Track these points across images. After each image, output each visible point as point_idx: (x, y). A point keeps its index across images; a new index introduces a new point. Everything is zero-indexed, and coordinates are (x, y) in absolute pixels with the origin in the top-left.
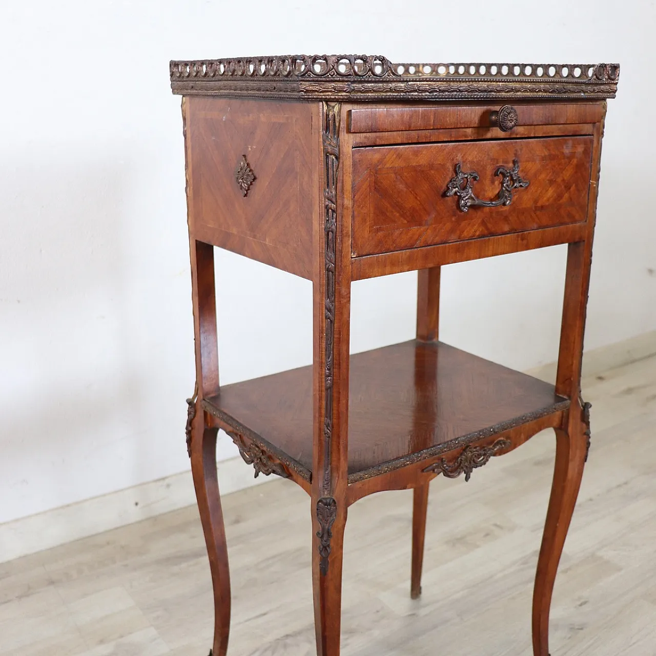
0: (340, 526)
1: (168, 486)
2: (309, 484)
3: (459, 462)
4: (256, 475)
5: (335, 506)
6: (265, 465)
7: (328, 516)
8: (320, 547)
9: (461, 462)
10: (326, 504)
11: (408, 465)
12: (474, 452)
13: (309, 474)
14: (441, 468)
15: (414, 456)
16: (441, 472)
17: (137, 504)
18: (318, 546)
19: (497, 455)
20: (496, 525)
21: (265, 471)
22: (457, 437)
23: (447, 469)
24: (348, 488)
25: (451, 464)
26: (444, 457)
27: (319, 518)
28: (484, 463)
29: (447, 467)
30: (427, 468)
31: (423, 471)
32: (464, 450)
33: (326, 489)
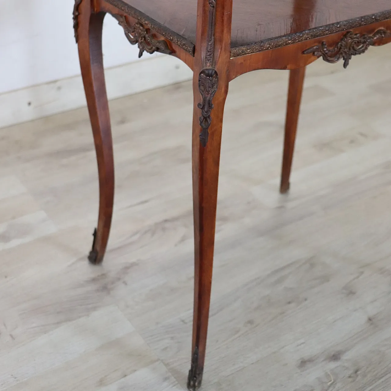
0: (221, 99)
1: (59, 88)
2: (192, 57)
3: (339, 48)
4: (140, 55)
5: (216, 77)
6: (148, 44)
7: (209, 87)
8: (200, 118)
9: (341, 48)
10: (208, 75)
11: (289, 44)
12: (354, 38)
13: (193, 46)
14: (321, 52)
15: (296, 36)
16: (321, 56)
17: (29, 104)
18: (199, 117)
19: (376, 44)
20: (362, 134)
21: (149, 49)
22: (339, 21)
23: (326, 53)
24: (230, 62)
25: (331, 49)
26: (324, 40)
27: (200, 89)
28: (363, 51)
29: (327, 52)
30: (308, 49)
31: (303, 53)
32: (345, 36)
33: (209, 60)
